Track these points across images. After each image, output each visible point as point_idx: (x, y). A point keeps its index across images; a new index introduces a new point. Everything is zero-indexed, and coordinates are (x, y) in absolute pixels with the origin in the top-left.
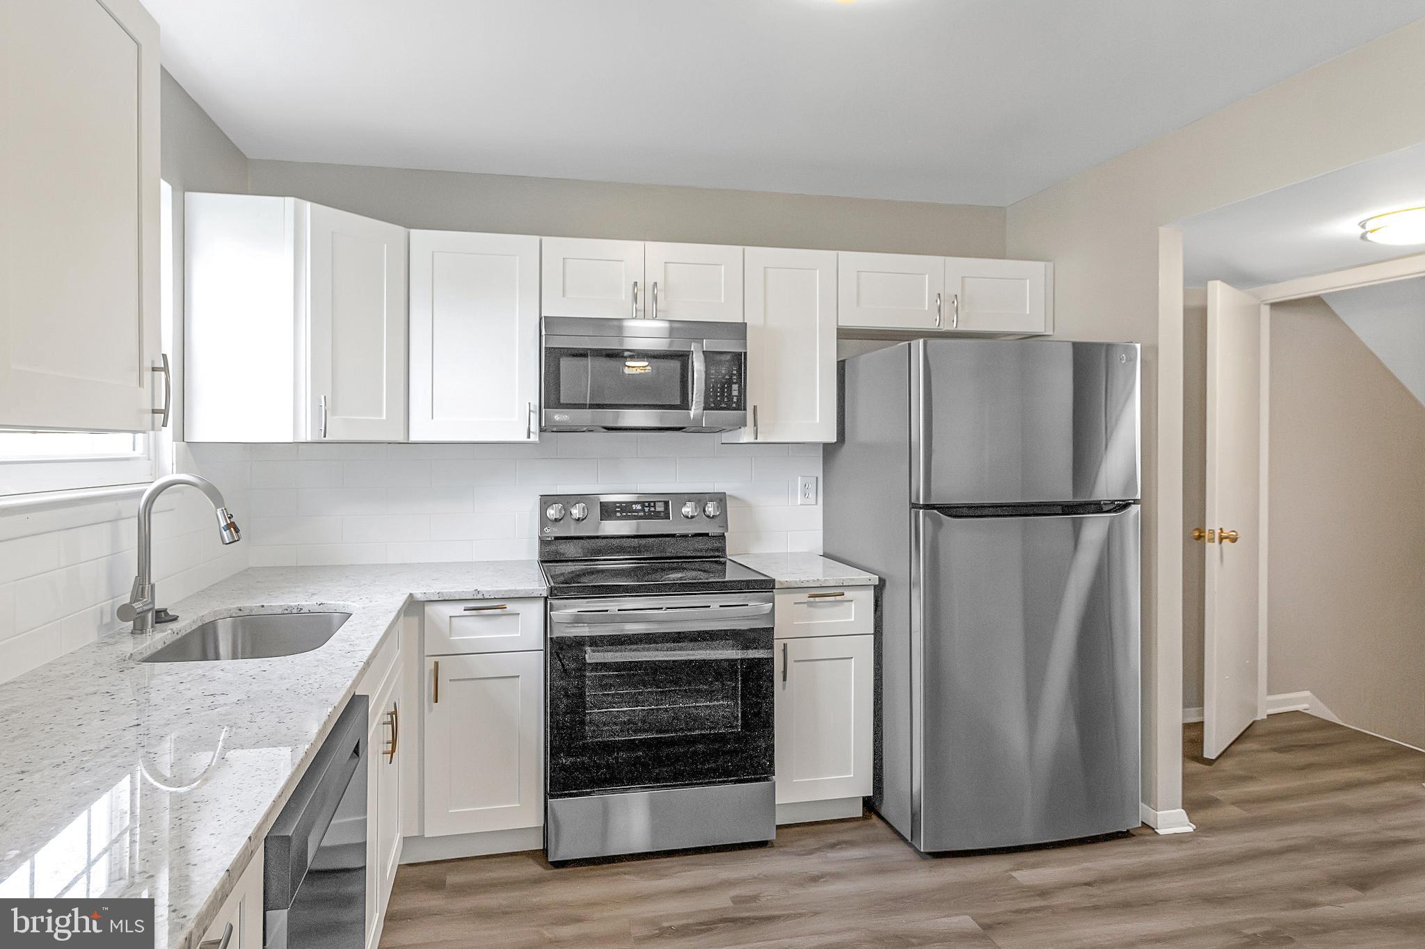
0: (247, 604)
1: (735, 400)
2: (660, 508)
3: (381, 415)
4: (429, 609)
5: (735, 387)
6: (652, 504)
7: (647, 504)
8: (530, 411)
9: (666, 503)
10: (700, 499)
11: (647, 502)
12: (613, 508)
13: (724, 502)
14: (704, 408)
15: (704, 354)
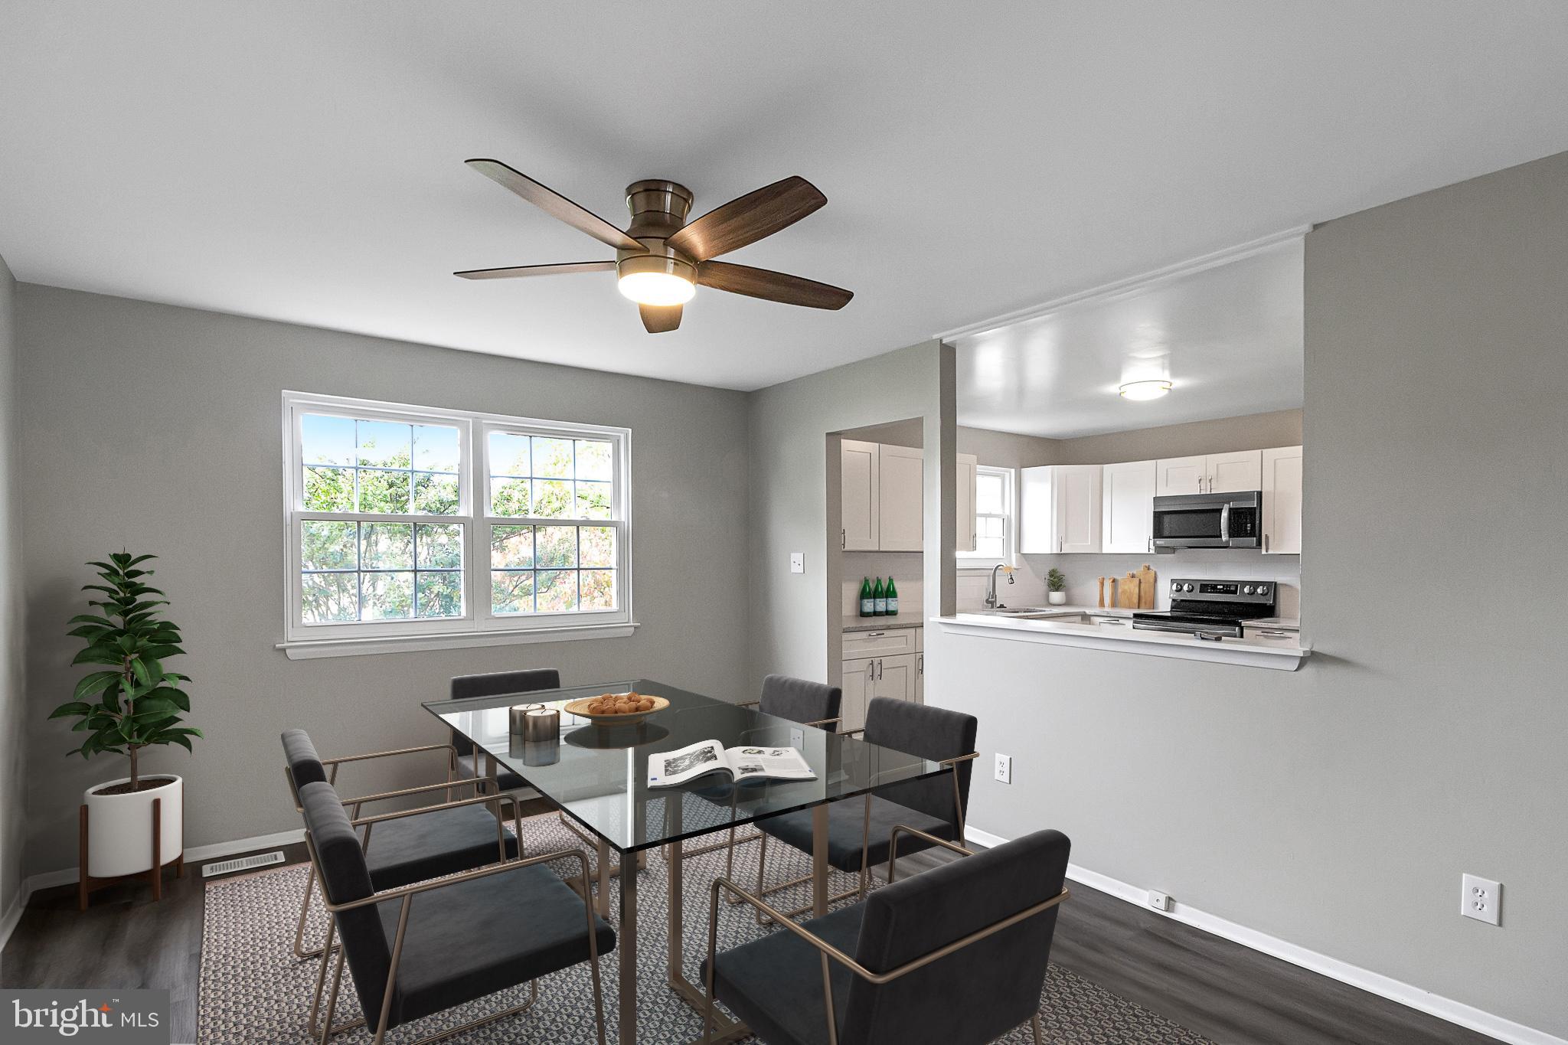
2: (1233, 588)
3: (1088, 543)
5: (1249, 525)
6: (1228, 586)
7: (1225, 586)
8: (1149, 540)
9: (1236, 586)
10: (1255, 584)
11: (1226, 584)
12: (1206, 587)
13: (1273, 587)
14: (1230, 537)
15: (1230, 509)
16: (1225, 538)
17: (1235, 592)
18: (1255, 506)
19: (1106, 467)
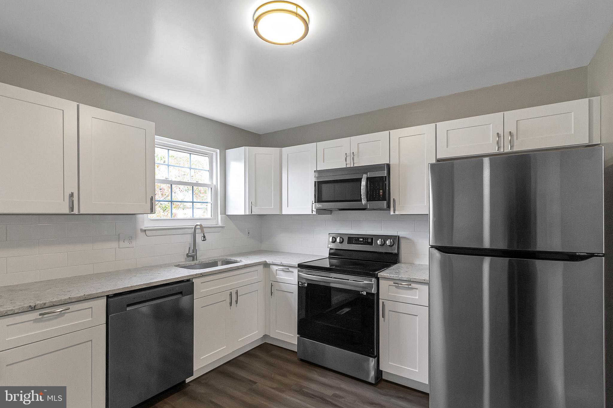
0: (228, 258)
1: (381, 196)
2: (370, 241)
3: (272, 207)
4: (271, 266)
5: (381, 191)
6: (367, 239)
7: (365, 239)
8: (312, 203)
9: (372, 239)
10: (385, 238)
11: (365, 238)
12: (352, 239)
13: (396, 240)
14: (367, 201)
15: (367, 178)
16: (364, 202)
17: (371, 244)
18: (386, 175)
19: (284, 149)
